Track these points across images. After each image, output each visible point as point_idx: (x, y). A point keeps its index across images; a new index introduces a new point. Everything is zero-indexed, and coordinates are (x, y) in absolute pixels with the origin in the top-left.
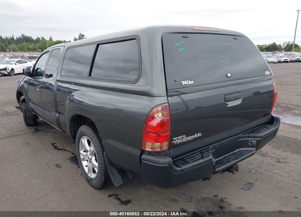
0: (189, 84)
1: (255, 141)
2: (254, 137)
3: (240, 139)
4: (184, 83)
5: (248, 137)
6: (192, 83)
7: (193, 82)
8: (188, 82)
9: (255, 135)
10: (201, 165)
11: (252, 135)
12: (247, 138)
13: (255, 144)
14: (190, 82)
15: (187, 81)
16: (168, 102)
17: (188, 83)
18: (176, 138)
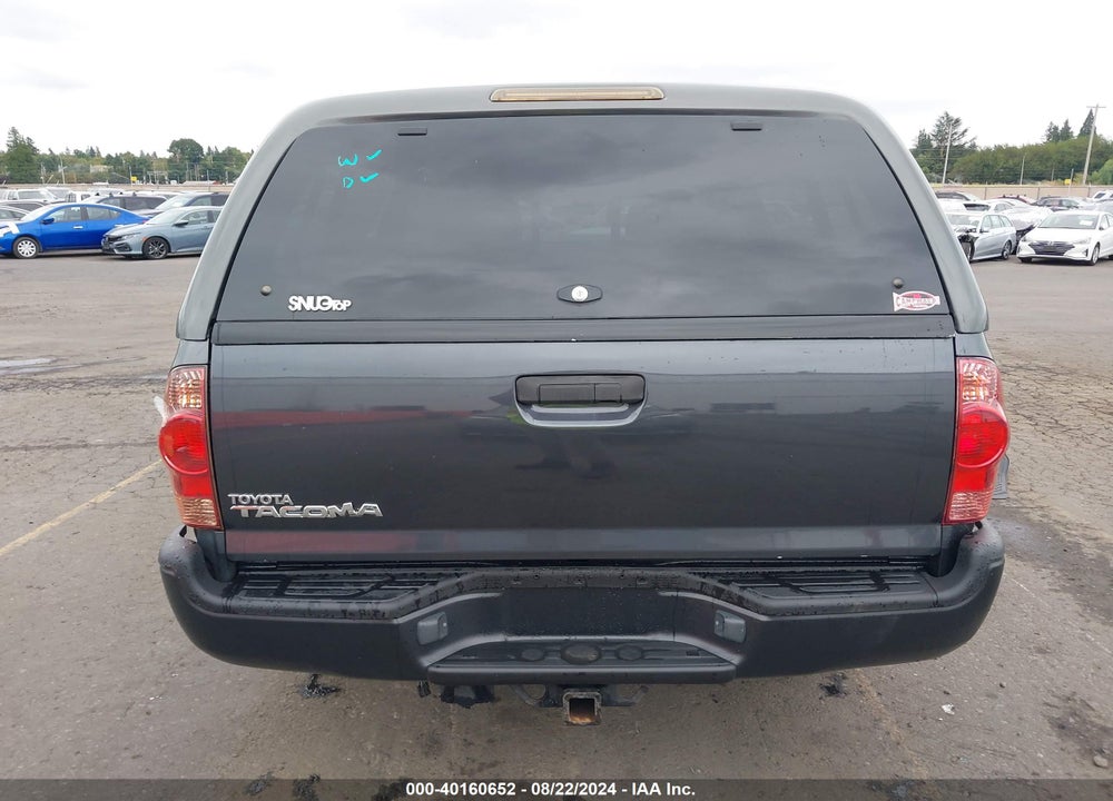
0: (327, 309)
1: (742, 622)
2: (740, 602)
3: (678, 590)
4: (297, 303)
5: (718, 594)
6: (344, 307)
7: (345, 304)
8: (326, 301)
9: (747, 595)
10: (319, 617)
11: (734, 589)
12: (712, 596)
13: (739, 636)
14: (332, 304)
15: (319, 299)
16: (209, 364)
17: (319, 307)
18: (241, 496)
